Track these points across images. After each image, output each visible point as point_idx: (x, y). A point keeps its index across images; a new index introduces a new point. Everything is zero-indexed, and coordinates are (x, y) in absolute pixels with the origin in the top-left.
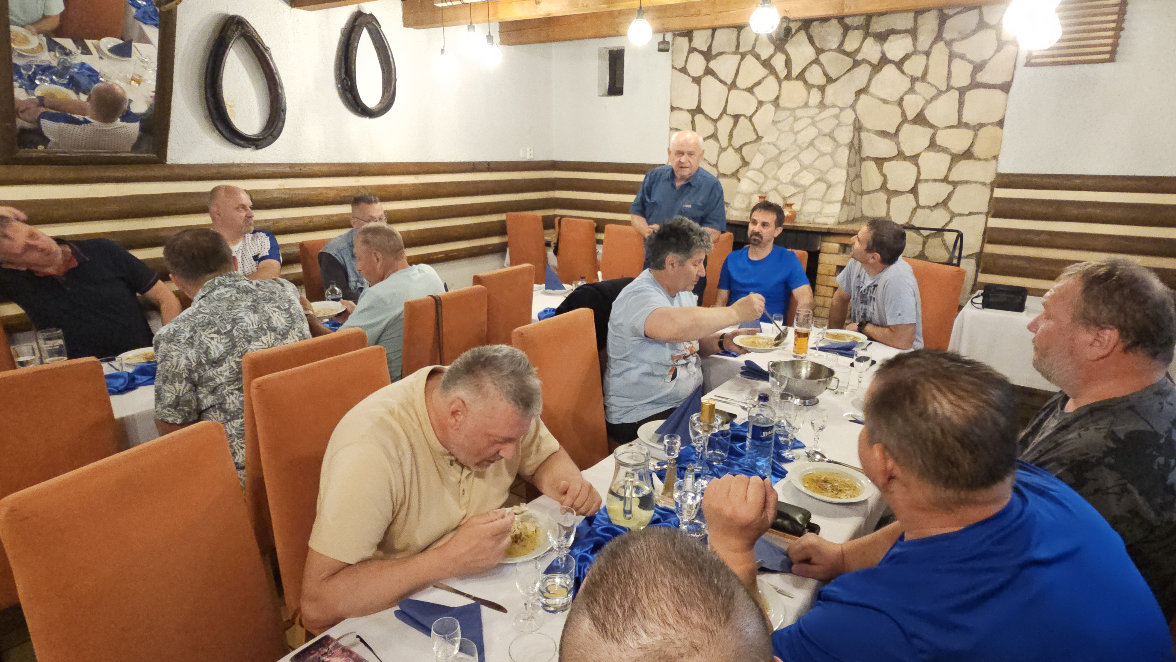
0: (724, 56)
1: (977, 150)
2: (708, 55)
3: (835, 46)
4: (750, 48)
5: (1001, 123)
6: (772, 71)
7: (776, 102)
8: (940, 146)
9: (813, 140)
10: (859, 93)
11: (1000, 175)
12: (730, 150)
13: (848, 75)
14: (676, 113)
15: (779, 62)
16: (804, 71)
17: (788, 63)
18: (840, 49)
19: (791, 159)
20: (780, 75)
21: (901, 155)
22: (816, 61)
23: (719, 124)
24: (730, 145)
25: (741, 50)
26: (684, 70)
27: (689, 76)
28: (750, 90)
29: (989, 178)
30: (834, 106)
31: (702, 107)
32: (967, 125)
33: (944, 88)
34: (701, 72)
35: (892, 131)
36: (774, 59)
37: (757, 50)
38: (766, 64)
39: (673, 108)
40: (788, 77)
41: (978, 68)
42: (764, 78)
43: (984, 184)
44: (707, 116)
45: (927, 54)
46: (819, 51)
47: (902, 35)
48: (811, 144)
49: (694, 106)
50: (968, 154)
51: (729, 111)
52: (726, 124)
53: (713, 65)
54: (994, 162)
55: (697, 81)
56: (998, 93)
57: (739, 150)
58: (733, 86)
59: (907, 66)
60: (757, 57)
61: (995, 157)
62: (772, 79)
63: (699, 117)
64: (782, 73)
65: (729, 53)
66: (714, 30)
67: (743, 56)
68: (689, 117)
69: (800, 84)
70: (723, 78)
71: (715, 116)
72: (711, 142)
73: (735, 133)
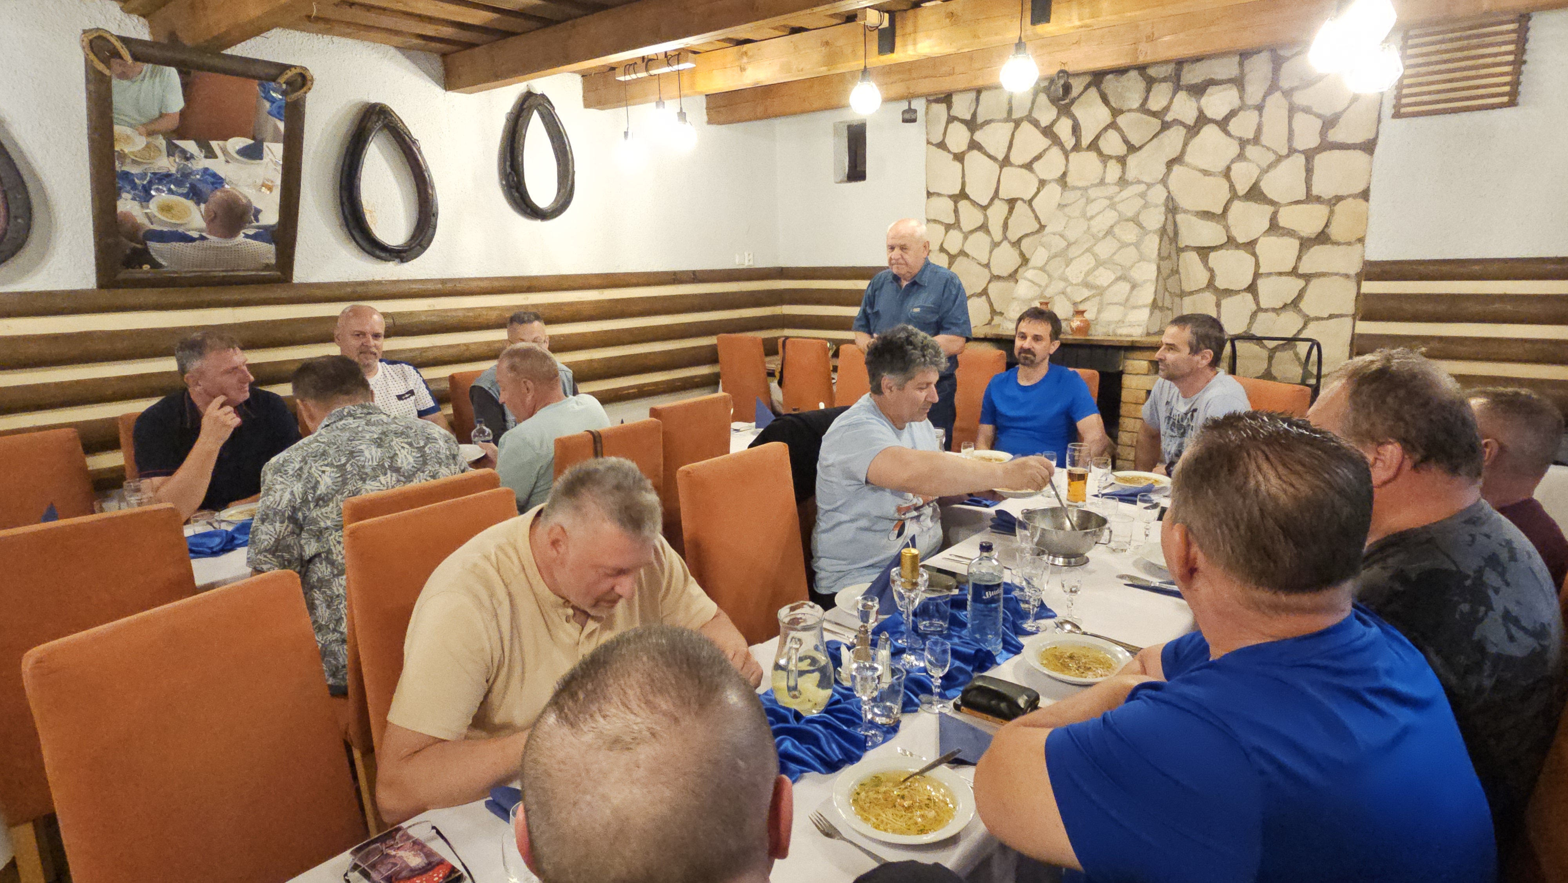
0: (993, 125)
1: (1335, 232)
2: (972, 125)
3: (1136, 105)
4: (1026, 113)
5: (1365, 195)
6: (1056, 141)
7: (1062, 180)
8: (1283, 228)
9: (1112, 227)
10: (1171, 164)
11: (1368, 264)
12: (1005, 245)
13: (1155, 140)
14: (934, 200)
15: (1064, 129)
16: (1098, 137)
17: (1076, 130)
18: (1143, 108)
19: (1083, 253)
20: (1066, 145)
21: (1231, 242)
22: (1113, 125)
23: (989, 212)
24: (1005, 238)
25: (1015, 116)
26: (942, 145)
27: (949, 152)
28: (1028, 166)
29: (1354, 268)
30: (1139, 182)
31: (968, 191)
32: (1318, 199)
33: (1284, 151)
34: (964, 147)
35: (1219, 211)
36: (1057, 125)
37: (1036, 115)
38: (1048, 132)
39: (929, 194)
40: (1077, 147)
41: (1329, 123)
42: (1045, 151)
43: (1347, 276)
44: (974, 203)
45: (1260, 108)
46: (1116, 112)
47: (1224, 86)
48: (1110, 232)
49: (957, 191)
50: (1322, 238)
51: (1002, 194)
52: (998, 211)
53: (979, 136)
54: (1359, 245)
55: (959, 158)
56: (1359, 156)
57: (1017, 244)
58: (1006, 162)
59: (1232, 126)
60: (1036, 124)
61: (1361, 240)
62: (1055, 151)
63: (963, 204)
64: (1069, 142)
65: (999, 121)
66: (979, 91)
67: (1017, 123)
68: (951, 204)
69: (1093, 155)
70: (992, 153)
71: (984, 202)
72: (980, 236)
73: (1011, 222)
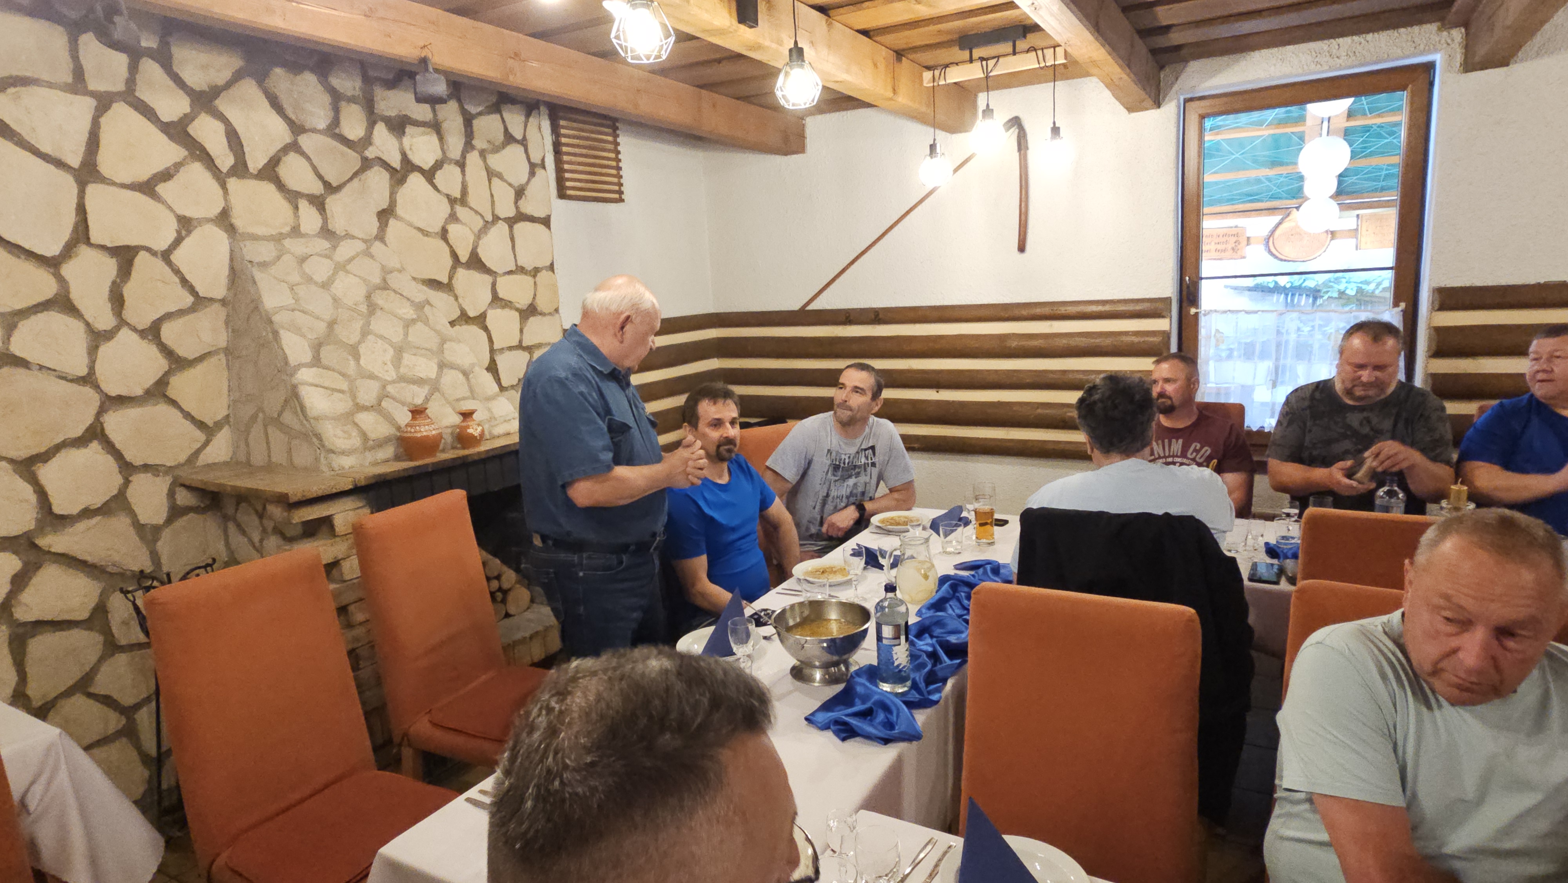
0: (37, 90)
1: (540, 303)
3: (322, 125)
4: (123, 85)
5: (551, 267)
6: (197, 152)
7: (225, 221)
9: (368, 297)
10: (385, 215)
12: (125, 334)
13: (356, 181)
15: (208, 133)
16: (274, 162)
17: (233, 138)
18: (333, 131)
19: (363, 336)
21: (464, 317)
22: (294, 147)
23: (68, 270)
24: (121, 322)
25: (96, 84)
28: (147, 188)
32: (524, 270)
33: (489, 218)
35: (444, 279)
36: (195, 125)
37: (145, 94)
38: (178, 133)
40: (240, 169)
41: (520, 193)
42: (177, 165)
45: (462, 164)
46: (297, 128)
48: (372, 304)
50: (533, 309)
51: (96, 236)
52: (92, 269)
54: (557, 315)
57: (152, 332)
58: (89, 173)
61: (556, 310)
65: (50, 85)
70: (45, 148)
71: (52, 249)
72: (56, 320)
73: (129, 291)
